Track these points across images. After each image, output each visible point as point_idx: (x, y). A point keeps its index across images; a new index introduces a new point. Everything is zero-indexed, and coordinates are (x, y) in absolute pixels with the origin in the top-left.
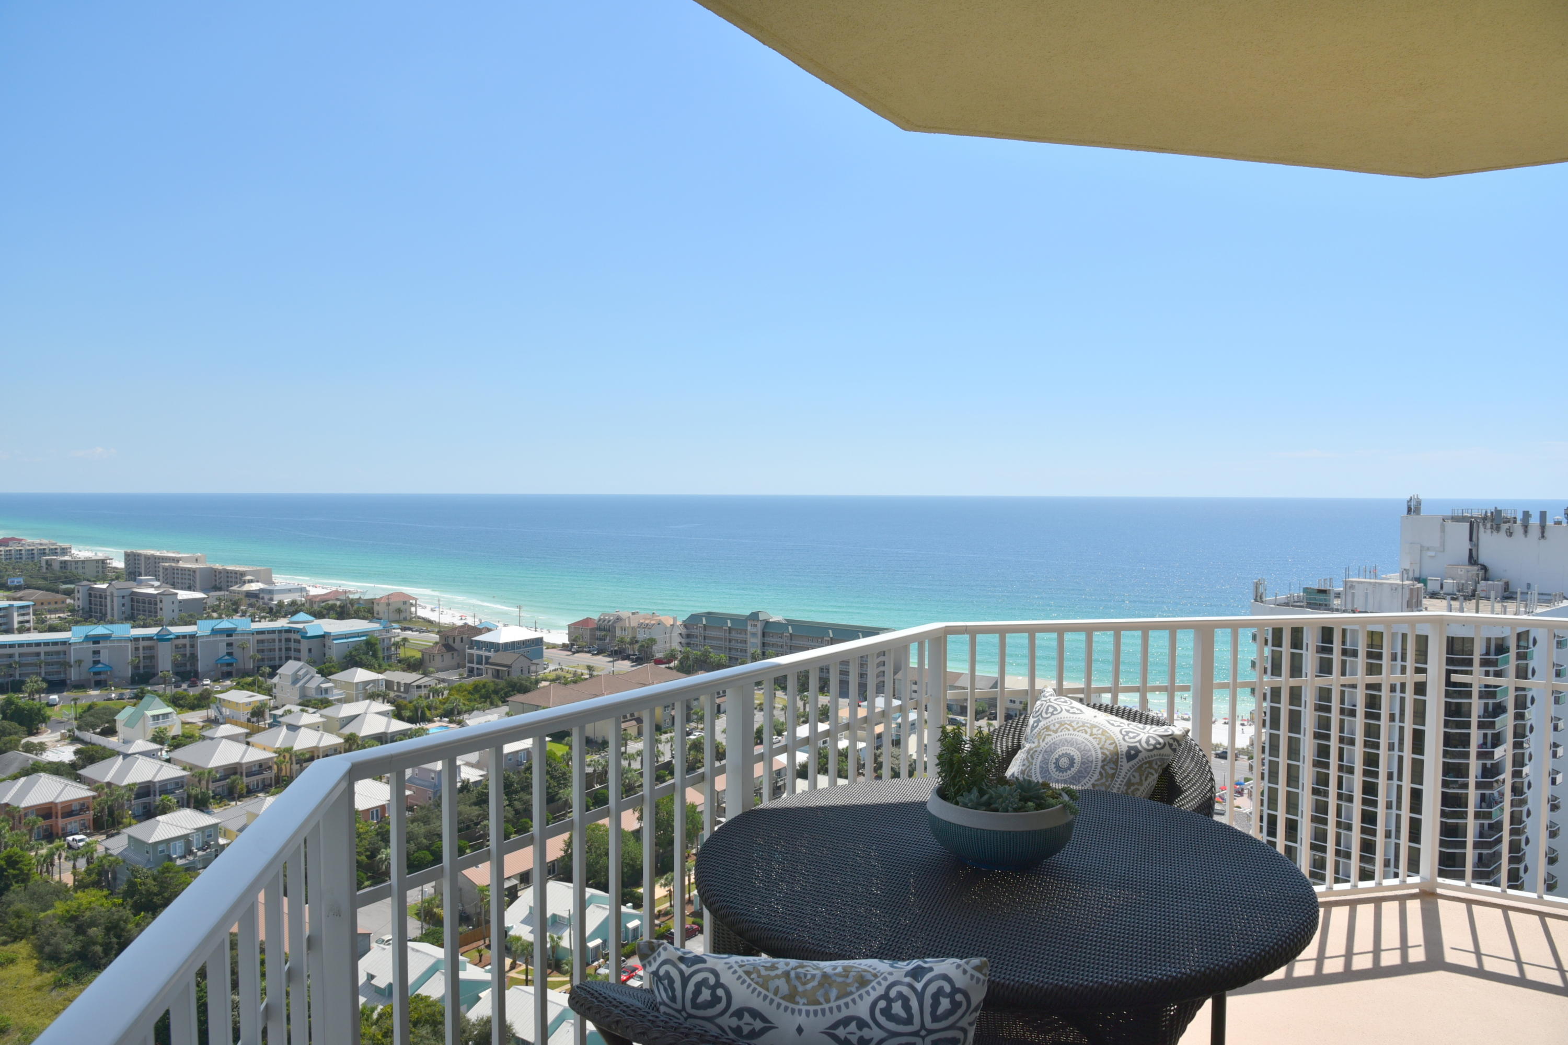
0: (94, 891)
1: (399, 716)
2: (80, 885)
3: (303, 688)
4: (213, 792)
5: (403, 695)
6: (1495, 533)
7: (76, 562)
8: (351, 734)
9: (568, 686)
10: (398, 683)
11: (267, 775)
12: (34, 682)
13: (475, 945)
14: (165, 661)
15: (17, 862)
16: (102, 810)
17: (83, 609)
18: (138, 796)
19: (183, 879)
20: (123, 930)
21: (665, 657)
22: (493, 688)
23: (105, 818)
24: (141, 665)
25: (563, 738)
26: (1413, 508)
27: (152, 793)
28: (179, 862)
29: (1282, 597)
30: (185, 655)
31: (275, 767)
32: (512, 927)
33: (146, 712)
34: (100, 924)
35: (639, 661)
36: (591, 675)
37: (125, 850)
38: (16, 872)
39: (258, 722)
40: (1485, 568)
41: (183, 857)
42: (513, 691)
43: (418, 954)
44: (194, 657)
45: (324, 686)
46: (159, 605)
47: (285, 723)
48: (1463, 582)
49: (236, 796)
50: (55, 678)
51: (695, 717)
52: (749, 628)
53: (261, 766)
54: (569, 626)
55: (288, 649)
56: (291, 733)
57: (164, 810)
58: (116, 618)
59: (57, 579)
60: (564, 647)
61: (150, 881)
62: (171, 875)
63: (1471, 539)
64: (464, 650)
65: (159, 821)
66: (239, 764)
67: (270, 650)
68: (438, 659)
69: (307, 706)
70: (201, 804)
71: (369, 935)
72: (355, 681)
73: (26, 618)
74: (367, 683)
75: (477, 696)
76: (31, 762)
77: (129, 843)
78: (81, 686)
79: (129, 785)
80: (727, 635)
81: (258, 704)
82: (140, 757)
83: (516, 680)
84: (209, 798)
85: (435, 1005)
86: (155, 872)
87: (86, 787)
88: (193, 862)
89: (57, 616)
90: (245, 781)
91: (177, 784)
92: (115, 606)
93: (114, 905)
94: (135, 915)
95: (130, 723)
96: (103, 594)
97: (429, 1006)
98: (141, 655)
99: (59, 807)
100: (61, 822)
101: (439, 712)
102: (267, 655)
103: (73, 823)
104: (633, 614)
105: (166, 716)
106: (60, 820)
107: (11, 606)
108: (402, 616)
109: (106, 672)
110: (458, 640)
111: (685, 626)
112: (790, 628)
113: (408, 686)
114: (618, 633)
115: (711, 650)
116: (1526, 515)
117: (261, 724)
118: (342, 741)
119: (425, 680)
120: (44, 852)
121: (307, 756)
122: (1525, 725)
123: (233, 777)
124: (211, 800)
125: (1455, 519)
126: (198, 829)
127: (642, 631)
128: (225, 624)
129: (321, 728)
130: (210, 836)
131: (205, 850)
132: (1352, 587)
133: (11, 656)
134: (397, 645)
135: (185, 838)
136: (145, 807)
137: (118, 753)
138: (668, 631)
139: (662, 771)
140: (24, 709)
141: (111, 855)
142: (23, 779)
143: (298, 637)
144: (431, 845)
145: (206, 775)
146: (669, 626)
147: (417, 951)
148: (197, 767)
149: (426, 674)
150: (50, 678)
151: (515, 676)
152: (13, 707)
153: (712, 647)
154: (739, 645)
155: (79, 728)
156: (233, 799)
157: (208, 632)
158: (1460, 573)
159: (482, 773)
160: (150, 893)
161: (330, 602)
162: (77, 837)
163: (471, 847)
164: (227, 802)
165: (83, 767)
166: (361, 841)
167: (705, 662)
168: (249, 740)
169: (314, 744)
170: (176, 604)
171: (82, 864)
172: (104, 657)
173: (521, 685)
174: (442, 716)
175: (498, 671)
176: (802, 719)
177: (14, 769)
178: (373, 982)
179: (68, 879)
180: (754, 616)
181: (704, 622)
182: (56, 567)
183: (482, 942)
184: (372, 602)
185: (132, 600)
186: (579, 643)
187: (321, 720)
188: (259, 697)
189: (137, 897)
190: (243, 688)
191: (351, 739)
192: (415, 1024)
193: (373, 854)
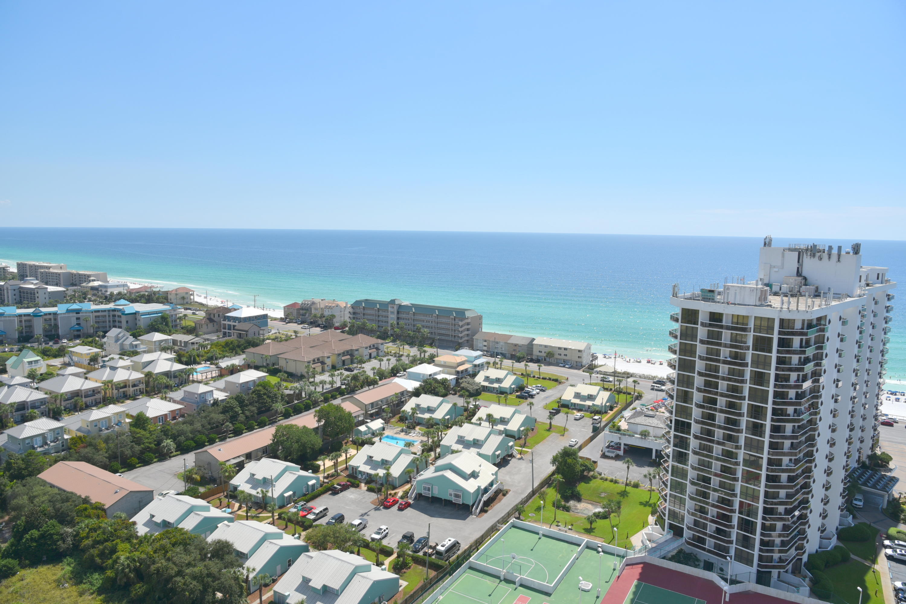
1: (180, 361)
3: (122, 345)
4: (64, 407)
5: (184, 348)
6: (812, 258)
8: (149, 372)
9: (281, 343)
10: (180, 341)
11: (97, 396)
13: (218, 496)
14: (39, 328)
18: (18, 410)
19: (41, 460)
20: (3, 490)
21: (341, 326)
22: (237, 344)
24: (24, 331)
25: (277, 373)
26: (767, 243)
27: (26, 408)
28: (39, 450)
29: (688, 294)
30: (50, 325)
31: (103, 392)
32: (240, 485)
33: (24, 360)
35: (325, 327)
36: (296, 336)
37: (6, 443)
39: (94, 365)
40: (805, 279)
41: (42, 446)
42: (249, 345)
43: (181, 502)
44: (56, 326)
45: (134, 343)
46: (37, 295)
47: (108, 366)
48: (793, 286)
49: (78, 409)
51: (356, 361)
52: (390, 309)
53: (93, 391)
54: (284, 307)
55: (114, 321)
56: (112, 371)
57: (31, 418)
58: (10, 302)
60: (282, 320)
61: (20, 462)
62: (33, 457)
63: (798, 262)
64: (220, 322)
65: (26, 426)
66: (80, 390)
67: (104, 322)
68: (205, 326)
69: (124, 355)
70: (56, 415)
71: (152, 491)
72: (154, 340)
74: (161, 341)
75: (227, 349)
77: (8, 439)
79: (11, 403)
80: (377, 312)
81: (94, 354)
82: (19, 387)
83: (251, 339)
84: (61, 410)
85: (186, 534)
86: (23, 456)
88: (48, 449)
90: (83, 401)
91: (42, 402)
92: (9, 296)
94: (11, 482)
95: (14, 366)
96: (2, 288)
97: (183, 534)
98: (24, 325)
101: (204, 358)
102: (101, 324)
104: (322, 300)
105: (36, 362)
108: (185, 301)
109: (2, 336)
110: (216, 315)
111: (352, 307)
112: (413, 309)
113: (186, 343)
114: (313, 311)
115: (367, 321)
116: (830, 248)
117: (96, 366)
118: (143, 376)
119: (197, 340)
121: (122, 385)
122: (821, 370)
123: (76, 398)
124: (63, 412)
125: (790, 250)
126: (50, 430)
127: (327, 310)
128: (75, 306)
129: (131, 368)
130: (59, 434)
131: (55, 442)
132: (728, 289)
134: (180, 318)
135: (43, 435)
136: (22, 416)
137: (5, 385)
138: (342, 310)
139: (334, 393)
143: (120, 314)
144: (194, 437)
145: (59, 397)
146: (343, 307)
147: (180, 501)
148: (54, 392)
149: (197, 336)
151: (250, 337)
153: (368, 320)
154: (384, 318)
156: (77, 411)
157: (64, 311)
158: (791, 281)
159: (227, 394)
160: (20, 469)
161: (142, 293)
163: (219, 438)
164: (73, 413)
166: (151, 435)
167: (364, 328)
168: (87, 376)
169: (126, 378)
170: (47, 294)
173: (254, 342)
174: (206, 361)
175: (240, 334)
176: (419, 362)
178: (153, 519)
180: (393, 302)
181: (363, 305)
183: (222, 494)
184: (167, 293)
185: (20, 292)
186: (290, 317)
187: (131, 363)
188: (95, 350)
189: (12, 471)
190: (86, 344)
191: (149, 375)
192: (174, 545)
193: (159, 443)
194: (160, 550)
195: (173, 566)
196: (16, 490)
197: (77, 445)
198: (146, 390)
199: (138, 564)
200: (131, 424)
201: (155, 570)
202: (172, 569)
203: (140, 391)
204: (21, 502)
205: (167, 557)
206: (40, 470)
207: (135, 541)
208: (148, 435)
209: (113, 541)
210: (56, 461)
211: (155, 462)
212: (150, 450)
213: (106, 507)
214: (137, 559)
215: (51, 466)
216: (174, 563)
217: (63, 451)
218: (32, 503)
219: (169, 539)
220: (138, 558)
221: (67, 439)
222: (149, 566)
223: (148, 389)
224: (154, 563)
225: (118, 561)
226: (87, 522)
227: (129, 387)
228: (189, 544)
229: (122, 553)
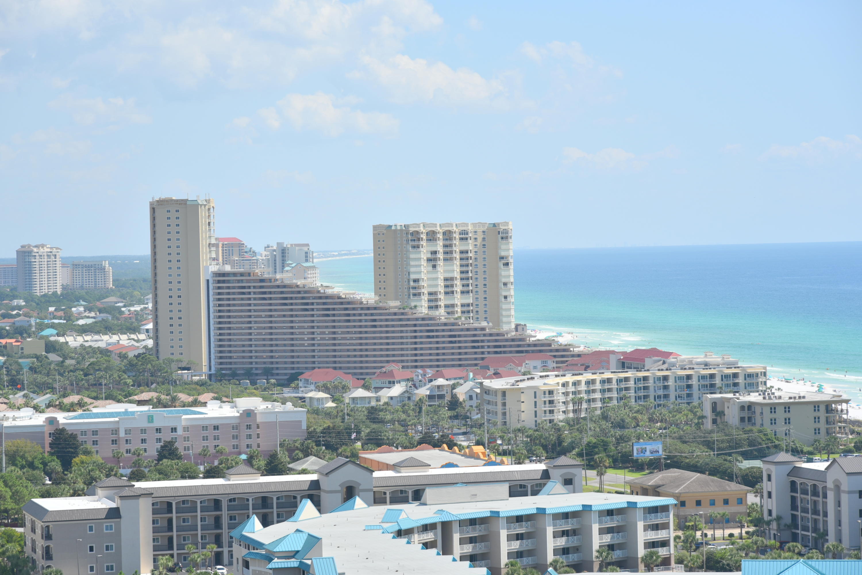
7: (773, 408)
17: (779, 518)
58: (846, 543)
73: (661, 535)
89: (727, 532)
92: (843, 516)
96: (820, 486)
107: (632, 505)
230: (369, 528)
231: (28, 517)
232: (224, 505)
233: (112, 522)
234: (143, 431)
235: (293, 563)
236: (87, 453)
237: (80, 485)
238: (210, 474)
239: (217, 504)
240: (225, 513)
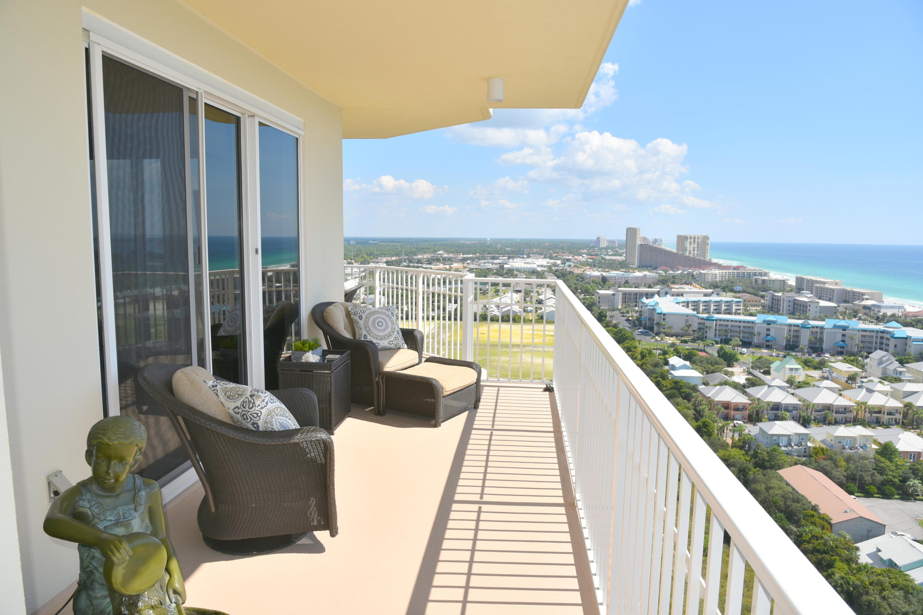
0: (738, 450)
2: (734, 446)
3: (885, 369)
4: (814, 417)
7: (770, 281)
8: (909, 403)
11: (848, 415)
12: (736, 341)
14: (805, 340)
15: (708, 426)
16: (753, 412)
17: (768, 306)
18: (773, 409)
19: (782, 458)
20: (747, 473)
23: (754, 416)
24: (791, 340)
27: (780, 409)
28: (783, 448)
30: (816, 338)
31: (855, 412)
33: (786, 365)
34: (736, 467)
37: (757, 434)
38: (706, 430)
39: (852, 384)
41: (786, 446)
43: (914, 549)
44: (821, 340)
45: (899, 369)
46: (808, 308)
47: (865, 387)
49: (827, 423)
50: (747, 340)
53: (845, 409)
55: (881, 343)
56: (868, 394)
57: (783, 419)
58: (784, 312)
59: (759, 289)
61: (765, 454)
62: (777, 453)
65: (776, 424)
66: (832, 405)
67: (870, 342)
69: (885, 380)
70: (805, 422)
71: (885, 526)
73: (739, 308)
76: (725, 379)
77: (760, 432)
78: (759, 346)
79: (768, 402)
81: (853, 373)
82: (777, 388)
84: (811, 420)
86: (769, 449)
87: (747, 398)
88: (791, 451)
89: (755, 308)
90: (833, 416)
91: (794, 407)
92: (784, 306)
93: (746, 460)
94: (754, 468)
95: (777, 370)
96: (779, 299)
98: (792, 335)
99: (732, 405)
100: (732, 413)
102: (867, 345)
103: (738, 414)
105: (797, 369)
106: (732, 411)
107: (732, 301)
109: (772, 341)
117: (854, 385)
118: (902, 405)
120: (720, 425)
121: (876, 410)
123: (826, 411)
124: (812, 421)
126: (796, 434)
128: (842, 323)
129: (889, 395)
130: (803, 439)
131: (799, 446)
133: (727, 326)
135: (788, 436)
136: (776, 416)
137: (767, 384)
140: (727, 353)
141: (749, 434)
142: (718, 387)
143: (888, 336)
145: (811, 406)
147: (914, 547)
148: (807, 401)
150: (744, 340)
152: (723, 351)
155: (752, 368)
156: (825, 424)
157: (831, 326)
160: (764, 460)
161: (919, 318)
162: (739, 422)
164: (821, 425)
165: (749, 387)
166: (897, 469)
168: (842, 392)
169: (882, 404)
170: (818, 308)
171: (736, 436)
172: (772, 333)
177: (717, 382)
178: (879, 553)
179: (729, 441)
182: (760, 282)
185: (794, 304)
187: (891, 390)
188: (855, 369)
189: (757, 459)
190: (847, 362)
191: (908, 406)
192: (894, 586)
193: (904, 480)
194: (876, 584)
195: (887, 607)
196: (757, 476)
197: (818, 455)
198: (903, 422)
199: (852, 589)
200: (877, 452)
201: (866, 601)
202: (886, 609)
203: (896, 421)
204: (759, 488)
205: (883, 595)
206: (781, 467)
207: (854, 566)
208: (894, 468)
209: (832, 556)
210: (796, 464)
211: (897, 499)
212: (893, 484)
213: (833, 522)
214: (851, 583)
215: (790, 466)
216: (889, 605)
217: (804, 456)
218: (768, 492)
219: (890, 578)
220: (853, 583)
221: (810, 447)
222: (861, 595)
223: (905, 421)
224: (867, 593)
225: (833, 577)
226: (811, 528)
227: (884, 414)
228: (911, 594)
229: (838, 571)
230: (670, 301)
231: (595, 294)
232: (638, 294)
233: (613, 296)
234: (621, 277)
235: (652, 308)
236: (609, 281)
237: (607, 288)
238: (635, 287)
239: (636, 294)
240: (638, 296)
